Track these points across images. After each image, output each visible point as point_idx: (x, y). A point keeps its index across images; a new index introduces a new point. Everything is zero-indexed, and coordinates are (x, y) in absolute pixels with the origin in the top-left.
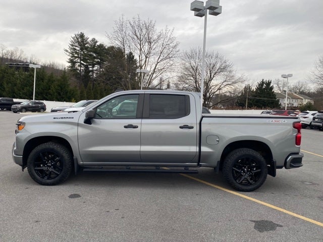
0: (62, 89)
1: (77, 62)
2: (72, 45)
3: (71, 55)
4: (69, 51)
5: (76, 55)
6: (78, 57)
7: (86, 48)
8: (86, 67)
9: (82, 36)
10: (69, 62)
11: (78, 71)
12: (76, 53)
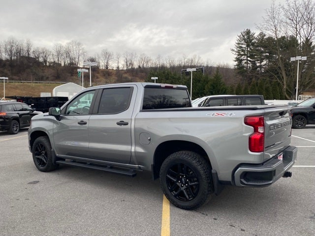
0: (214, 88)
1: (244, 60)
2: (239, 44)
3: (237, 53)
4: (236, 50)
5: (242, 53)
6: (245, 55)
7: (253, 44)
8: (254, 63)
9: (248, 32)
10: (235, 61)
11: (245, 68)
12: (243, 51)
